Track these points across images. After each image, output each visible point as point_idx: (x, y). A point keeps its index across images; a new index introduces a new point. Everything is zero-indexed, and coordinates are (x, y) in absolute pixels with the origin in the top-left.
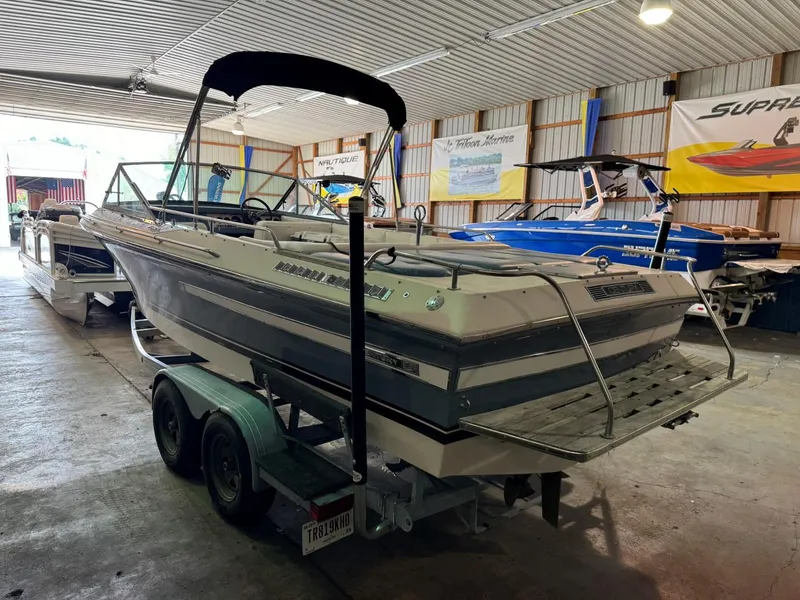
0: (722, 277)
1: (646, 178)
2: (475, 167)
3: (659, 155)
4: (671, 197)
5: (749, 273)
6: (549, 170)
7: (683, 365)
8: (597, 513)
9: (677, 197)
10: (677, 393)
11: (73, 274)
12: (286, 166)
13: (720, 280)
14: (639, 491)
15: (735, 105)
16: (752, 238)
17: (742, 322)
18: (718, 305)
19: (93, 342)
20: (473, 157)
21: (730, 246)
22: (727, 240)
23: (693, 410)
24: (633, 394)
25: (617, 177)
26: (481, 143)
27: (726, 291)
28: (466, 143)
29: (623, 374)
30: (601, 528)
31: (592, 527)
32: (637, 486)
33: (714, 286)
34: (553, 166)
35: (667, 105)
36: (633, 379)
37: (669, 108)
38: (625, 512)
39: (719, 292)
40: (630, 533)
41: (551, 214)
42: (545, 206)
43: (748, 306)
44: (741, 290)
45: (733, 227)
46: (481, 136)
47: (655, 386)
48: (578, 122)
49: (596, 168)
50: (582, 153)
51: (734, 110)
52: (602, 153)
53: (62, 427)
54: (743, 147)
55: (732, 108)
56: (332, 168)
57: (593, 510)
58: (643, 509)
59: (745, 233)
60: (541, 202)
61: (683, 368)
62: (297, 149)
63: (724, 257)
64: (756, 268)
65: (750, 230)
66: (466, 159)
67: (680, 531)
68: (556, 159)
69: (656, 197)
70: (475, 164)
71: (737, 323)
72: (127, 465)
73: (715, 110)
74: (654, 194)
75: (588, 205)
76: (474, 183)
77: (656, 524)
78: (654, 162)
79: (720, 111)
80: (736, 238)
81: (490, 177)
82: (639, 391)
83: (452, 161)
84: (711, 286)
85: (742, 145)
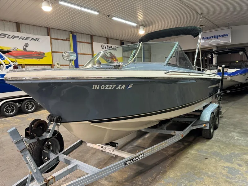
55: (7, 36)
79: (3, 36)
85: (13, 49)
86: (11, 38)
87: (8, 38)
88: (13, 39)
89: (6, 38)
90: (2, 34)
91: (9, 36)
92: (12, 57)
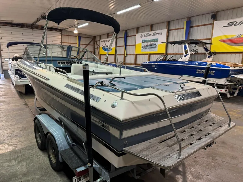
0: (229, 80)
1: (205, 47)
2: (150, 43)
3: (209, 39)
4: (213, 53)
5: (238, 79)
6: (173, 44)
7: (212, 120)
8: (181, 169)
9: (215, 53)
10: (209, 134)
11: (20, 79)
12: (91, 42)
13: (228, 81)
14: (196, 160)
15: (236, 22)
16: (240, 67)
17: (235, 95)
18: (227, 89)
19: (26, 100)
20: (149, 40)
21: (232, 70)
22: (231, 68)
23: (214, 141)
24: (192, 135)
25: (195, 46)
26: (152, 35)
27: (230, 85)
28: (147, 35)
29: (189, 125)
30: (181, 175)
31: (178, 175)
32: (195, 158)
33: (226, 83)
34: (174, 43)
35: (212, 22)
36: (193, 127)
37: (213, 24)
38: (190, 168)
39: (228, 85)
40: (191, 177)
41: (174, 58)
42: (172, 56)
43: (237, 90)
44: (235, 85)
45: (233, 63)
46: (152, 33)
47: (201, 130)
48: (183, 28)
49: (188, 44)
50: (184, 39)
51: (235, 24)
52: (191, 39)
53: (9, 131)
54: (238, 37)
55: (234, 23)
56: (105, 43)
57: (179, 167)
58: (197, 167)
59: (237, 66)
60: (171, 54)
61: (212, 121)
62: (95, 37)
63: (230, 74)
64: (241, 78)
65: (239, 64)
66: (147, 40)
67: (209, 177)
68: (176, 40)
69: (208, 53)
70: (150, 42)
71: (234, 95)
72: (26, 146)
73: (229, 24)
74: (207, 52)
75: (185, 56)
76: (150, 48)
77: (201, 173)
78: (208, 41)
79: (230, 24)
80: (234, 68)
81: (154, 46)
82: (194, 134)
83: (142, 41)
84: (225, 83)
85: (237, 36)
86: (238, 24)
87: (235, 25)
88: (240, 25)
89: (233, 25)
90: (230, 22)
91: (237, 23)
92: (235, 45)
